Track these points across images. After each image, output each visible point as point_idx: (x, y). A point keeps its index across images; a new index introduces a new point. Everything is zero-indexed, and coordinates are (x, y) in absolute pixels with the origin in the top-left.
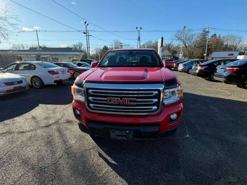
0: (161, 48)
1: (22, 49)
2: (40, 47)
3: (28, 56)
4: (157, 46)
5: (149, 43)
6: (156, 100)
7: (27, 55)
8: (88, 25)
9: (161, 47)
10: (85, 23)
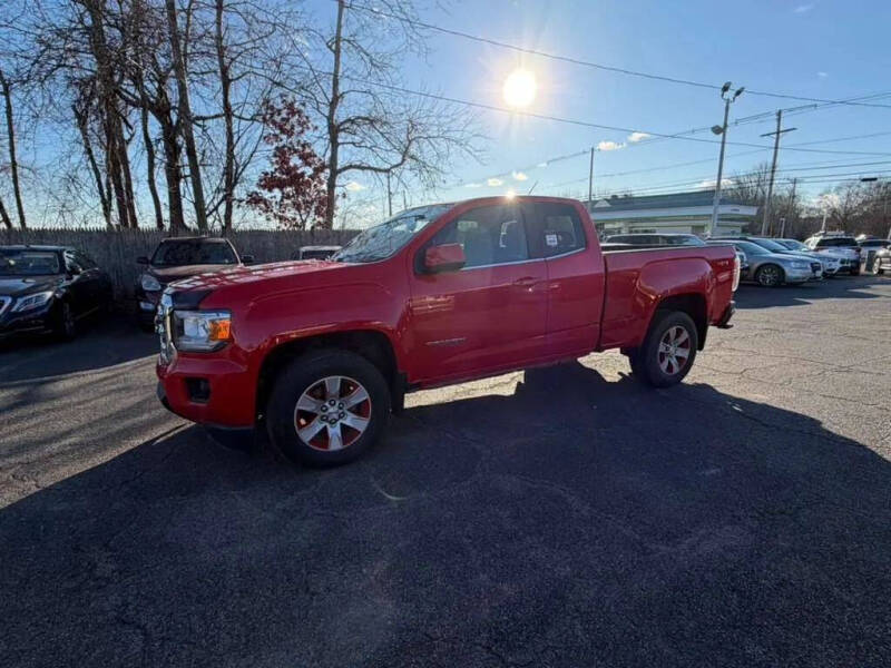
8: (738, 93)
10: (726, 89)
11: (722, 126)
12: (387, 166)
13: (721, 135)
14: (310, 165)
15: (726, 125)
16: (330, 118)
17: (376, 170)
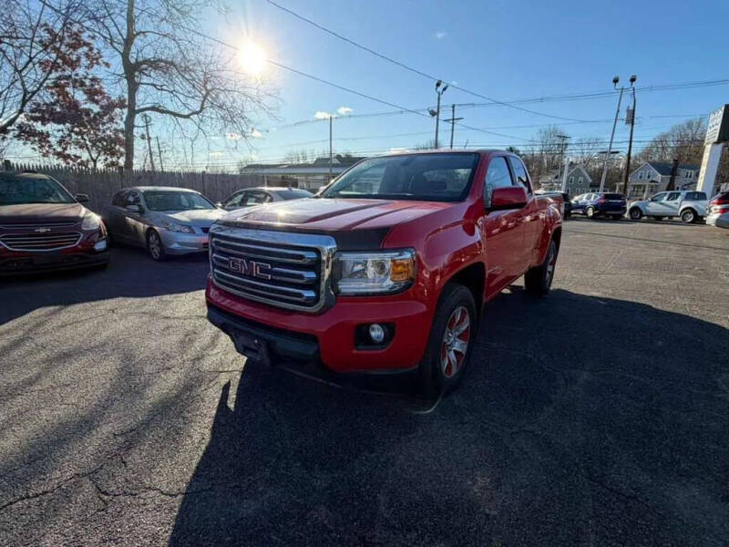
0: (721, 145)
1: (301, 162)
2: (339, 157)
3: (310, 178)
4: (703, 141)
5: (689, 131)
6: (312, 275)
7: (307, 175)
8: (444, 89)
9: (718, 143)
10: (438, 85)
11: (436, 110)
12: (186, 112)
13: (436, 117)
14: (97, 102)
15: (438, 112)
16: (125, 56)
17: (175, 114)
